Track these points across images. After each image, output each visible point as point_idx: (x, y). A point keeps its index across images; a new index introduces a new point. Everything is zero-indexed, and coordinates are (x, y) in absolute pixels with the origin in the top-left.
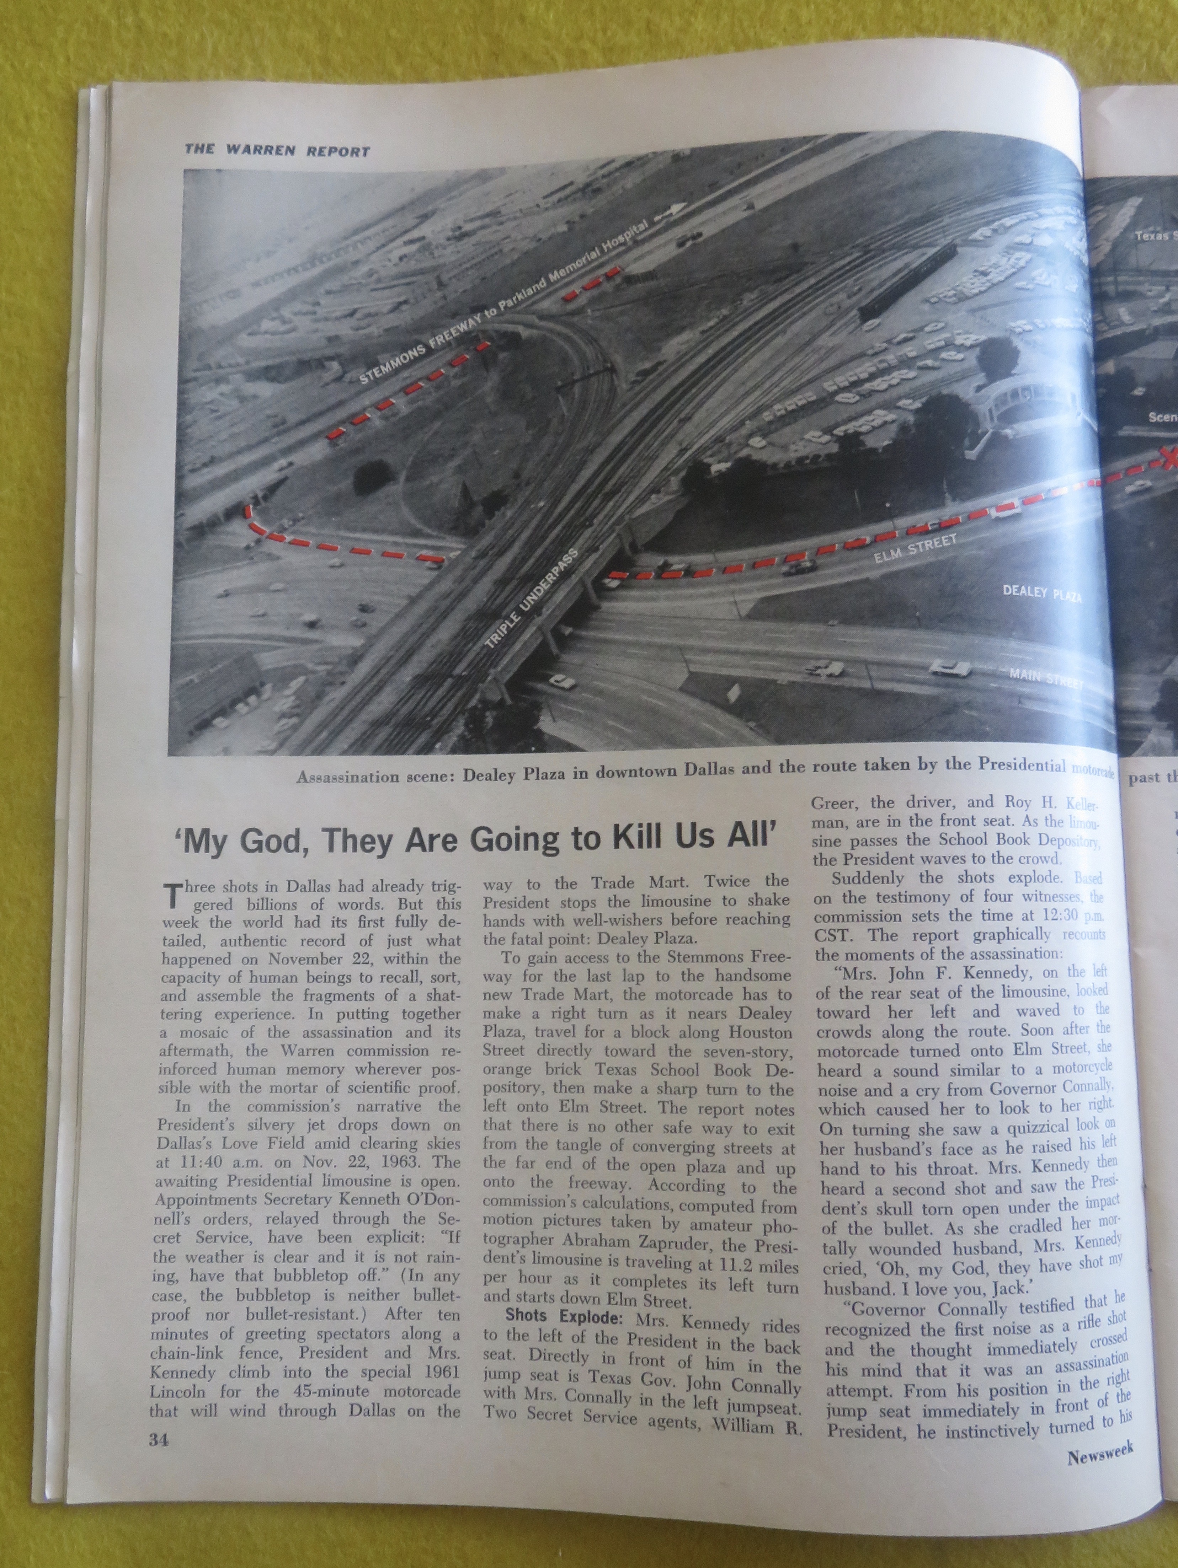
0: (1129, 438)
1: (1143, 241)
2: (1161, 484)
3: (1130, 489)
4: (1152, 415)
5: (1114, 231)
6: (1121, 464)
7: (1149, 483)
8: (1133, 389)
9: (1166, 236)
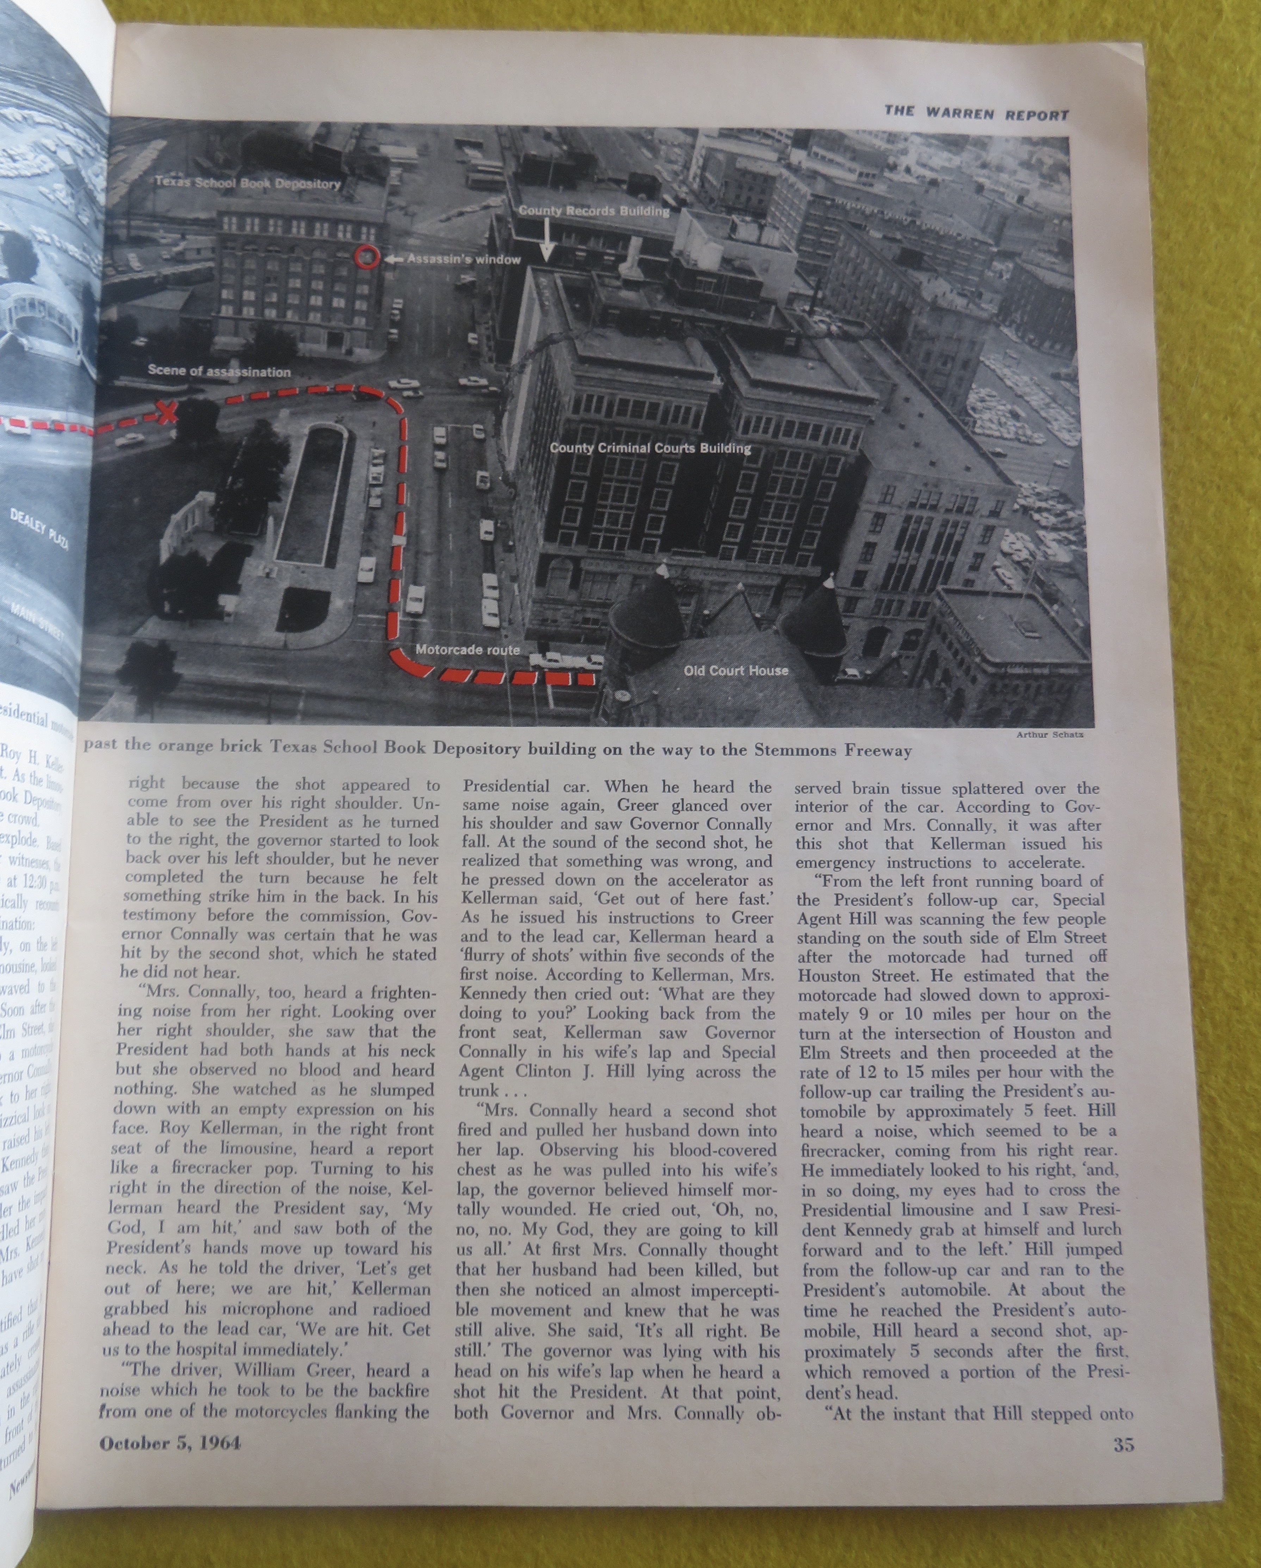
0: (125, 389)
1: (162, 186)
2: (153, 438)
3: (120, 441)
4: (152, 367)
5: (133, 174)
6: (113, 416)
7: (141, 437)
8: (134, 339)
9: (188, 182)
